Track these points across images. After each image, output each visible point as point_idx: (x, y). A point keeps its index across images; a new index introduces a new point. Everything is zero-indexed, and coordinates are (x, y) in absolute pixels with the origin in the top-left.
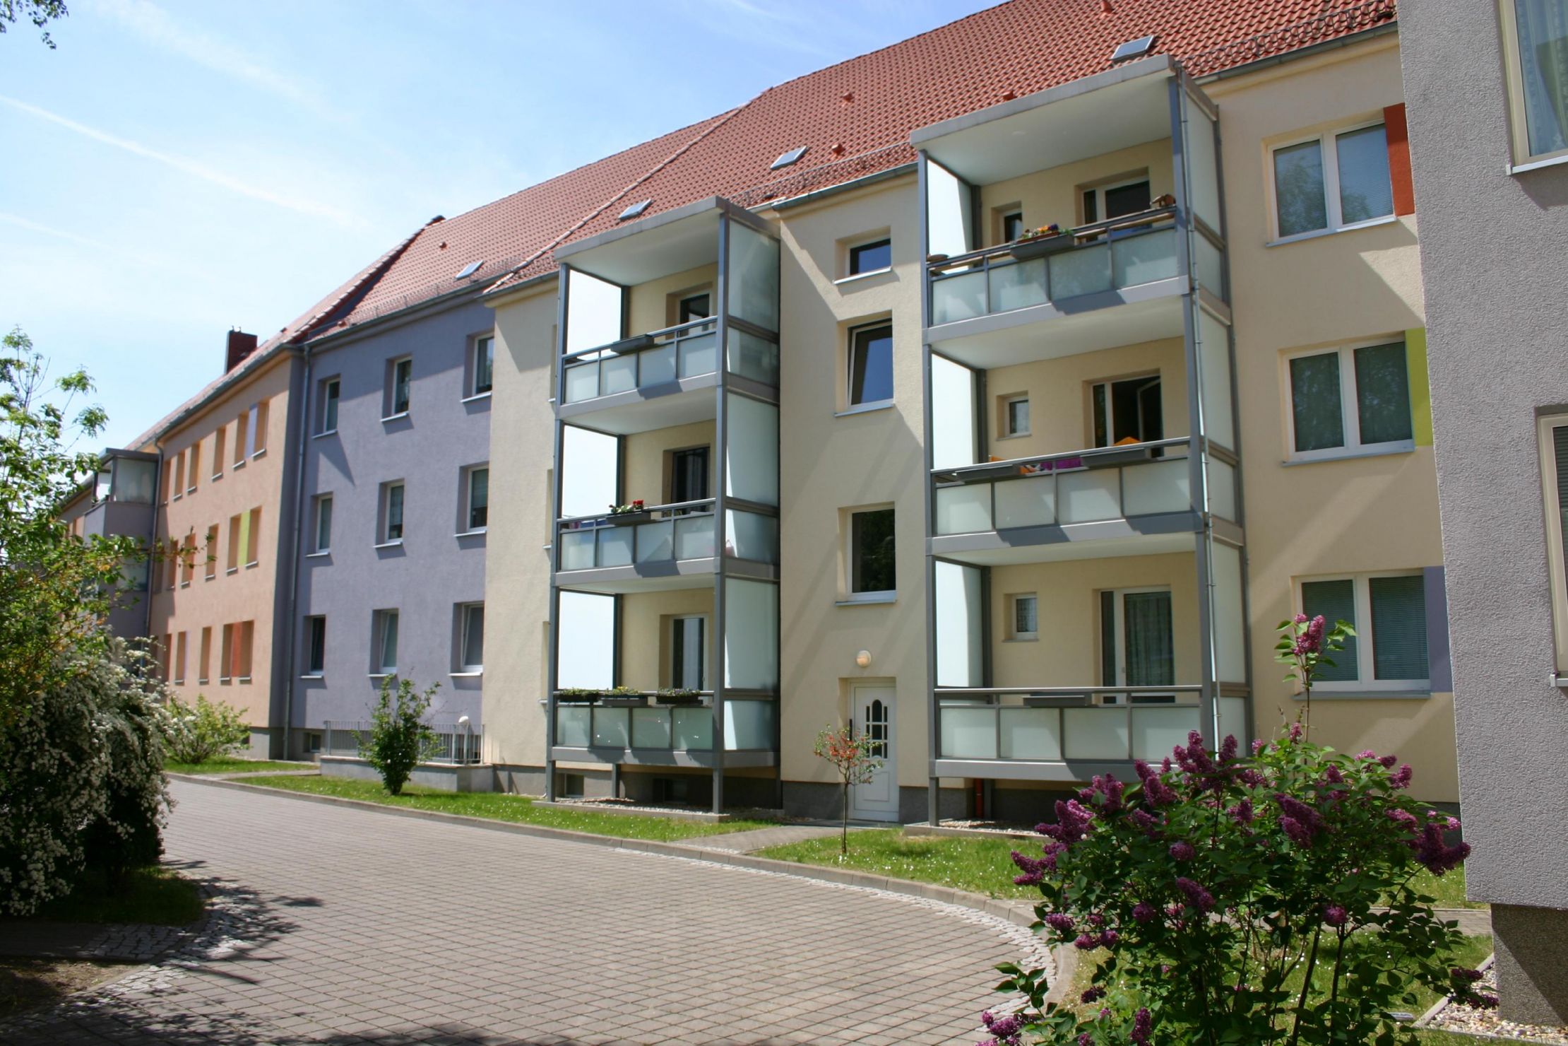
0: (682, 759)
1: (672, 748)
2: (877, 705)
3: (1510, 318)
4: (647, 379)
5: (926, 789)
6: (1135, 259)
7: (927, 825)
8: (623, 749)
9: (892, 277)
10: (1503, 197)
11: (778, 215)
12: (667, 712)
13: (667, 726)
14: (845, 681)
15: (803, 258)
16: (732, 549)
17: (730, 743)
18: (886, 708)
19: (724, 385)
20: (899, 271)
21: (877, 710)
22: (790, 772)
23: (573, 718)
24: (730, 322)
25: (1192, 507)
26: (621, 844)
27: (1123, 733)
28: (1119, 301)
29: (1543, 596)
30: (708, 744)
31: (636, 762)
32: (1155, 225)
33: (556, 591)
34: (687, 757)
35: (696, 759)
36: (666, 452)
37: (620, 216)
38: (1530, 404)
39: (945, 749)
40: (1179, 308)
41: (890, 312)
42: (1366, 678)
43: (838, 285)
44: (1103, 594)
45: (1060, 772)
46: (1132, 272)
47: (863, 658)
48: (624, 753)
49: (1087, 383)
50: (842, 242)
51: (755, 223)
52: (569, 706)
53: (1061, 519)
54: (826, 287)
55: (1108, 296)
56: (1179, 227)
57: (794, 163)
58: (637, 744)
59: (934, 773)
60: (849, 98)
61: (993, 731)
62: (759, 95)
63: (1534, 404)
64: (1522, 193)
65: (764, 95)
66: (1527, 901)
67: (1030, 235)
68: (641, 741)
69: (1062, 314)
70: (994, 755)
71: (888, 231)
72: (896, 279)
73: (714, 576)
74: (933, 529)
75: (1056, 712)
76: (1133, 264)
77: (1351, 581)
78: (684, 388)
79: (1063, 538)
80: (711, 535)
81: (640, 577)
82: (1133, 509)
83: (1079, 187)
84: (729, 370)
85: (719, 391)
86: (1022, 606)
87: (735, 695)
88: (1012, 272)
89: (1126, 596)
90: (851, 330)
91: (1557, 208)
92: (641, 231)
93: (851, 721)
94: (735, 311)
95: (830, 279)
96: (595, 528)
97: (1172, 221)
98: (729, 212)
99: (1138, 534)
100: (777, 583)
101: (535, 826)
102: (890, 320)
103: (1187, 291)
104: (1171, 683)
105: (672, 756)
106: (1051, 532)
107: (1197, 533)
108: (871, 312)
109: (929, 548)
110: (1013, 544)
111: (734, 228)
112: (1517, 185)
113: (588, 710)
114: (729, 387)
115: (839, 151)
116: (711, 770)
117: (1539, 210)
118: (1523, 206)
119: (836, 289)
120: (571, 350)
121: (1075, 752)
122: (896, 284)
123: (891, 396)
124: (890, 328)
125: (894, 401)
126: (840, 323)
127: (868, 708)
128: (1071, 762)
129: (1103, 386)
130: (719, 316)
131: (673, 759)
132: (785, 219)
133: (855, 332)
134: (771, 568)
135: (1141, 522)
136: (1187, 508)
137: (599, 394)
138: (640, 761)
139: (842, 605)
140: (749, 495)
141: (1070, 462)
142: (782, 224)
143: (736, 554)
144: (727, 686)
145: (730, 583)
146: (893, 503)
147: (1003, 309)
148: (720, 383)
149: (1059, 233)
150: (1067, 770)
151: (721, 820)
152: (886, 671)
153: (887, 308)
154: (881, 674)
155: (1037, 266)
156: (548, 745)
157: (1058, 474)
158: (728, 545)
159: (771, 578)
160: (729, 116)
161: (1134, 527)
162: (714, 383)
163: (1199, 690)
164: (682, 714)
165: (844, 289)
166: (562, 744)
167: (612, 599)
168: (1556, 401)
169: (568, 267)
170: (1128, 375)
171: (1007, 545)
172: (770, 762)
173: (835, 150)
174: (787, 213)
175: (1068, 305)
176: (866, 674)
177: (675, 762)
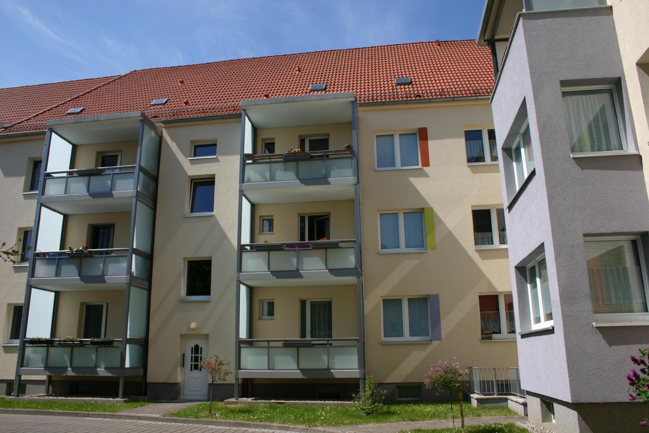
0: (102, 371)
1: (96, 367)
2: (197, 347)
3: (574, 204)
4: (93, 189)
5: (234, 384)
6: (335, 168)
7: (233, 400)
8: (67, 368)
9: (216, 160)
10: (570, 164)
11: (163, 125)
12: (94, 349)
13: (94, 357)
14: (182, 335)
15: (173, 146)
16: (133, 272)
17: (127, 365)
18: (201, 348)
19: (137, 197)
20: (220, 158)
21: (197, 349)
22: (151, 378)
23: (35, 352)
24: (141, 169)
25: (355, 266)
26: (88, 415)
27: (325, 358)
28: (328, 183)
29: (589, 296)
30: (117, 364)
31: (74, 374)
32: (330, 157)
33: (30, 287)
34: (105, 371)
35: (110, 372)
36: (89, 225)
37: (67, 112)
38: (581, 233)
39: (242, 366)
40: (353, 188)
41: (214, 175)
42: (407, 337)
43: (189, 160)
44: (301, 301)
45: (297, 374)
46: (333, 173)
47: (193, 325)
48: (67, 370)
49: (299, 214)
50: (192, 142)
51: (153, 127)
52: (33, 346)
53: (299, 269)
54: (184, 161)
55: (324, 180)
56: (354, 158)
57: (163, 104)
58: (75, 364)
59: (238, 377)
60: (182, 82)
61: (266, 357)
62: (129, 72)
63: (583, 233)
64: (575, 164)
65: (132, 73)
66: (591, 401)
67: (293, 151)
68: (76, 364)
69: (303, 185)
70: (267, 368)
71: (216, 140)
72: (218, 161)
73: (126, 285)
74: (240, 269)
75: (296, 349)
76: (334, 169)
77: (401, 299)
78: (115, 195)
79: (301, 276)
80: (125, 265)
81: (83, 283)
82: (330, 266)
83: (300, 136)
84: (138, 190)
85: (134, 199)
86: (271, 305)
87: (131, 341)
88: (281, 165)
89: (311, 302)
90: (192, 180)
91: (586, 170)
92: (99, 121)
93: (184, 354)
94: (143, 164)
95: (186, 157)
96: (57, 257)
97: (351, 155)
98: (145, 120)
99: (333, 276)
100: (149, 290)
101: (27, 410)
102: (214, 178)
103: (356, 183)
104: (331, 337)
105: (97, 371)
106: (296, 274)
107: (357, 277)
108: (205, 174)
109: (238, 277)
110: (278, 278)
111: (146, 127)
112: (574, 161)
113: (46, 348)
114: (138, 198)
115: (187, 103)
116: (118, 378)
117: (581, 170)
118: (576, 169)
119: (188, 162)
120: (48, 171)
121: (303, 366)
122: (218, 163)
123: (212, 211)
124: (214, 181)
125: (214, 213)
126: (189, 177)
127: (192, 348)
128: (302, 370)
129: (304, 217)
130: (137, 165)
131: (97, 372)
132: (165, 128)
133: (193, 181)
134: (147, 283)
135: (336, 272)
136: (353, 267)
137: (65, 193)
138: (76, 374)
139: (183, 301)
140: (142, 249)
141: (291, 246)
142: (164, 129)
143: (135, 275)
144: (128, 337)
145: (132, 288)
146: (211, 257)
147: (277, 179)
148: (135, 195)
149: (305, 153)
150: (301, 374)
151: (125, 402)
152: (205, 331)
153: (213, 173)
154: (202, 333)
155: (293, 165)
156: (17, 367)
157: (299, 250)
158: (132, 271)
159: (147, 287)
160: (116, 78)
161: (331, 274)
162: (131, 195)
163: (358, 340)
164: (103, 350)
165: (192, 162)
166: (27, 366)
167: (53, 294)
168: (590, 232)
169: (52, 130)
170: (315, 213)
171: (275, 278)
172: (142, 373)
173: (185, 103)
174: (167, 125)
175: (306, 181)
176: (194, 332)
177: (98, 374)
